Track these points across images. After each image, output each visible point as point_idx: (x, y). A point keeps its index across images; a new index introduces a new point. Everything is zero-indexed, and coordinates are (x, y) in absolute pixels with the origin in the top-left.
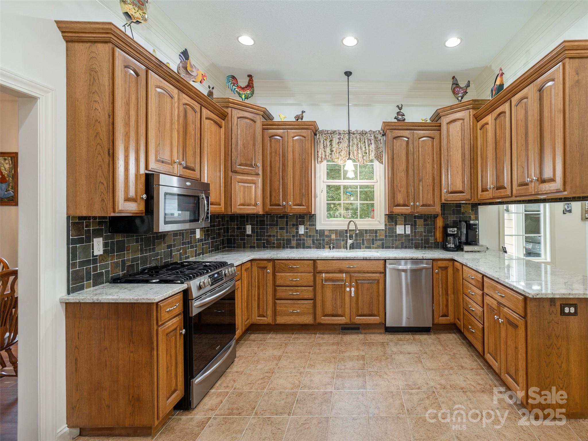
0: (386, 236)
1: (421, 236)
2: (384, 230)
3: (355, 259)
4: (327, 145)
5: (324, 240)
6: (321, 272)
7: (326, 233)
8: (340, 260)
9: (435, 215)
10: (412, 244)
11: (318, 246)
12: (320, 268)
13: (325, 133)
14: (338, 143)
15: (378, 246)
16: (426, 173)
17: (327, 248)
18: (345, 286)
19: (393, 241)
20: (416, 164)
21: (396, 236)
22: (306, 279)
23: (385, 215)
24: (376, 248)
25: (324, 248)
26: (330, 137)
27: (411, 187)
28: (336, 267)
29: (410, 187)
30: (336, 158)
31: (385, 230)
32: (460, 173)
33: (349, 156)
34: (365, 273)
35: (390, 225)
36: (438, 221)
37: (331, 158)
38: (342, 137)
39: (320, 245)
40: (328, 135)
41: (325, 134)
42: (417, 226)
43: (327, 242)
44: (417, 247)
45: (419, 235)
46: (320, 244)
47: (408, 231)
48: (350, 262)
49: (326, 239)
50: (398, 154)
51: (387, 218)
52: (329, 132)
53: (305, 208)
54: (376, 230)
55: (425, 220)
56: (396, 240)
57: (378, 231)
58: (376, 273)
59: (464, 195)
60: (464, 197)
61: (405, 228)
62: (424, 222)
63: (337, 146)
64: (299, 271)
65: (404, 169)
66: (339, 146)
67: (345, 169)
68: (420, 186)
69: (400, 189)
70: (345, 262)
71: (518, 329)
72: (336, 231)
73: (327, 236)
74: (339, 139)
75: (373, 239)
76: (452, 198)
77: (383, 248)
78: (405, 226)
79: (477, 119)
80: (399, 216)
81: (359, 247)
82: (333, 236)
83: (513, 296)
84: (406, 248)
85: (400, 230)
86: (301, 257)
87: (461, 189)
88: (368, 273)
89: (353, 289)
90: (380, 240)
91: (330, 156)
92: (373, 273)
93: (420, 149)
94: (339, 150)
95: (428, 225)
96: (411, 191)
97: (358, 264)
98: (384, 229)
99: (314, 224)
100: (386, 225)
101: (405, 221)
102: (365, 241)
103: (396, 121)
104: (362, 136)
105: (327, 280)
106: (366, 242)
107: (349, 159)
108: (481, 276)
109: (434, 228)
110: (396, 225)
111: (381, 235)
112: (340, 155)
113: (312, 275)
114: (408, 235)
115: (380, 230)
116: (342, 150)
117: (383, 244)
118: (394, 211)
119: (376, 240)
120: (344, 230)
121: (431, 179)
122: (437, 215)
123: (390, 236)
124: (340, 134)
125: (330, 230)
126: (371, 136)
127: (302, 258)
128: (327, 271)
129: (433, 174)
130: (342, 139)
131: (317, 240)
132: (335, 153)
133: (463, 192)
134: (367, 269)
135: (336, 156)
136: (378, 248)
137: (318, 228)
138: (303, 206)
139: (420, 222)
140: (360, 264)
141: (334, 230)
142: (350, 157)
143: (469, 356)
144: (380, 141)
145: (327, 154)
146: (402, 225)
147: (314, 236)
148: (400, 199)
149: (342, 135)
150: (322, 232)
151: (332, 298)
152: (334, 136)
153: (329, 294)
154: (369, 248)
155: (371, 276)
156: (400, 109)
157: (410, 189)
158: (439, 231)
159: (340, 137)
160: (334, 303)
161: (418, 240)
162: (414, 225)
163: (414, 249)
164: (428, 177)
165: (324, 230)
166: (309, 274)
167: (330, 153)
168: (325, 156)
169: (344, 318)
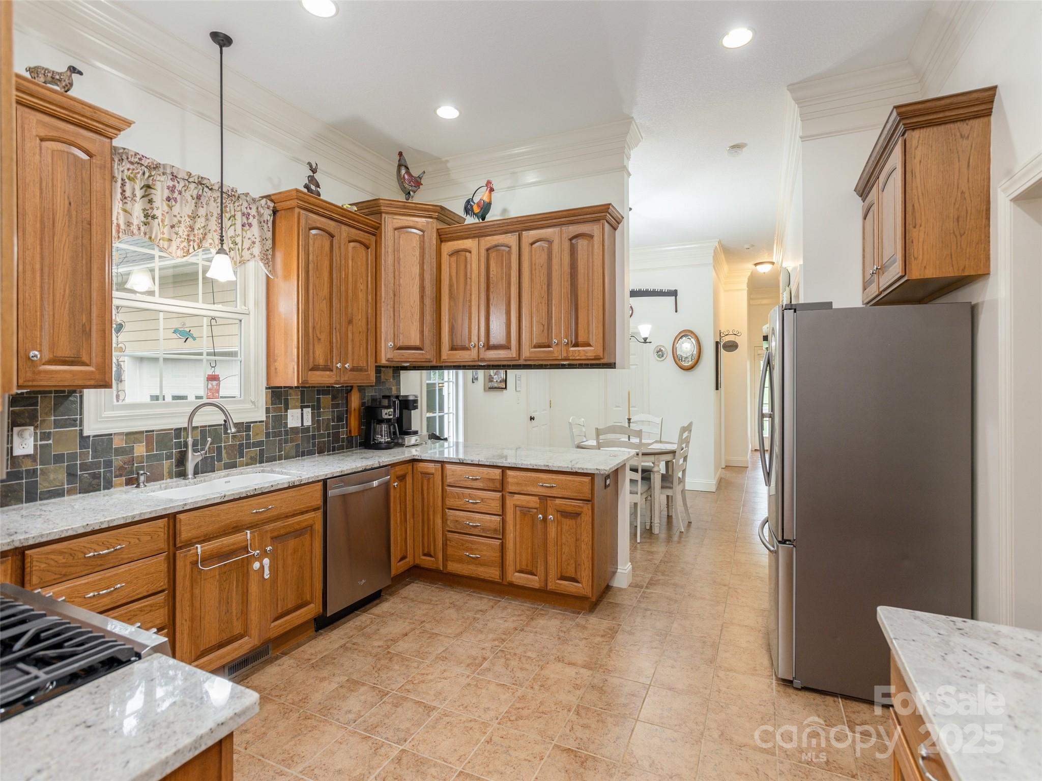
0: (268, 435)
1: (327, 428)
2: (263, 422)
3: (272, 489)
4: (134, 195)
5: (109, 464)
6: (190, 544)
7: (117, 443)
8: (240, 498)
9: (348, 386)
10: (314, 445)
11: (90, 484)
12: (185, 533)
13: (133, 160)
14: (168, 199)
15: (251, 458)
16: (358, 309)
17: (121, 485)
18: (249, 561)
19: (280, 444)
20: (343, 288)
21: (286, 432)
22: (146, 575)
23: (267, 388)
24: (247, 465)
25: (109, 485)
26: (147, 175)
27: (336, 332)
28: (228, 519)
29: (334, 334)
30: (163, 239)
31: (267, 423)
32: (417, 317)
33: (222, 244)
34: (287, 517)
35: (275, 410)
36: (353, 398)
37: (145, 234)
38: (179, 187)
39: (95, 482)
40: (140, 170)
41: (132, 163)
42: (322, 410)
43: (121, 468)
44: (322, 450)
45: (325, 426)
46: (96, 476)
47: (308, 422)
48: (261, 500)
49: (117, 461)
50: (317, 263)
51: (270, 396)
52: (144, 162)
53: (92, 372)
54: (247, 423)
55: (334, 398)
56: (286, 442)
57: (252, 425)
58: (307, 512)
59: (423, 354)
60: (421, 357)
61: (302, 414)
62: (332, 401)
63: (166, 208)
64: (122, 559)
65: (325, 296)
66: (171, 207)
67: (208, 275)
68: (349, 332)
69: (319, 335)
70: (250, 503)
71: (581, 518)
72: (148, 436)
73: (119, 451)
74: (172, 189)
75: (241, 445)
76: (403, 357)
77: (261, 462)
78: (302, 410)
79: (442, 236)
80: (290, 391)
81: (209, 469)
82: (140, 450)
83: (574, 481)
84: (303, 455)
85: (295, 418)
86: (134, 517)
87: (417, 343)
88: (294, 515)
89: (266, 561)
90: (256, 444)
91: (143, 228)
92: (302, 513)
93: (350, 262)
94: (171, 220)
95: (337, 406)
96: (337, 341)
97: (276, 500)
98: (264, 419)
99: (75, 420)
100: (268, 410)
101: (302, 401)
102: (224, 451)
103: (305, 190)
104: (232, 200)
105: (208, 559)
106: (227, 453)
107: (221, 251)
108: (499, 471)
109: (347, 410)
110: (287, 409)
111: (258, 434)
112: (177, 234)
113: (165, 559)
114: (308, 428)
115: (256, 422)
116: (180, 222)
117: (262, 451)
118: (308, 379)
119: (248, 446)
120: (172, 429)
121: (364, 320)
122: (350, 386)
123: (275, 435)
124: (174, 177)
125: (128, 434)
126: (250, 208)
127: (136, 519)
128: (205, 536)
129: (367, 312)
130: (180, 193)
131: (84, 467)
132: (161, 224)
133: (420, 349)
134: (294, 508)
135: (163, 233)
136: (252, 464)
137: (91, 429)
138: (84, 364)
139: (326, 399)
140: (281, 499)
141: (142, 432)
142: (225, 247)
143: (468, 598)
144: (267, 224)
145: (136, 222)
146: (296, 408)
147: (73, 456)
148: (320, 355)
149: (182, 184)
150: (103, 442)
151: (220, 601)
152: (159, 178)
153: (210, 592)
154: (233, 466)
155: (300, 522)
156: (314, 171)
157: (334, 336)
158: (355, 416)
159: (174, 186)
160: (224, 613)
161: (322, 436)
162: (316, 408)
163: (317, 454)
164: (360, 317)
165: (111, 435)
166: (154, 560)
167: (143, 219)
168: (129, 224)
169: (247, 638)
